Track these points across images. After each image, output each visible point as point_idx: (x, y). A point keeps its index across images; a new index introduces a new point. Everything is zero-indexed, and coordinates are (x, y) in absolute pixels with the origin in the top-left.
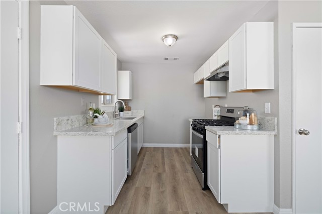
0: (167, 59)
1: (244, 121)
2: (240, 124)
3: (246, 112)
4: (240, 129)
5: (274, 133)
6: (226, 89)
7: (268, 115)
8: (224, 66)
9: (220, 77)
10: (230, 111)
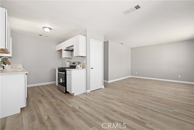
0: (40, 35)
1: (78, 66)
2: (77, 67)
3: (79, 63)
4: (77, 68)
5: (86, 69)
6: (72, 55)
7: (85, 64)
8: (72, 46)
9: (70, 50)
10: (74, 63)
